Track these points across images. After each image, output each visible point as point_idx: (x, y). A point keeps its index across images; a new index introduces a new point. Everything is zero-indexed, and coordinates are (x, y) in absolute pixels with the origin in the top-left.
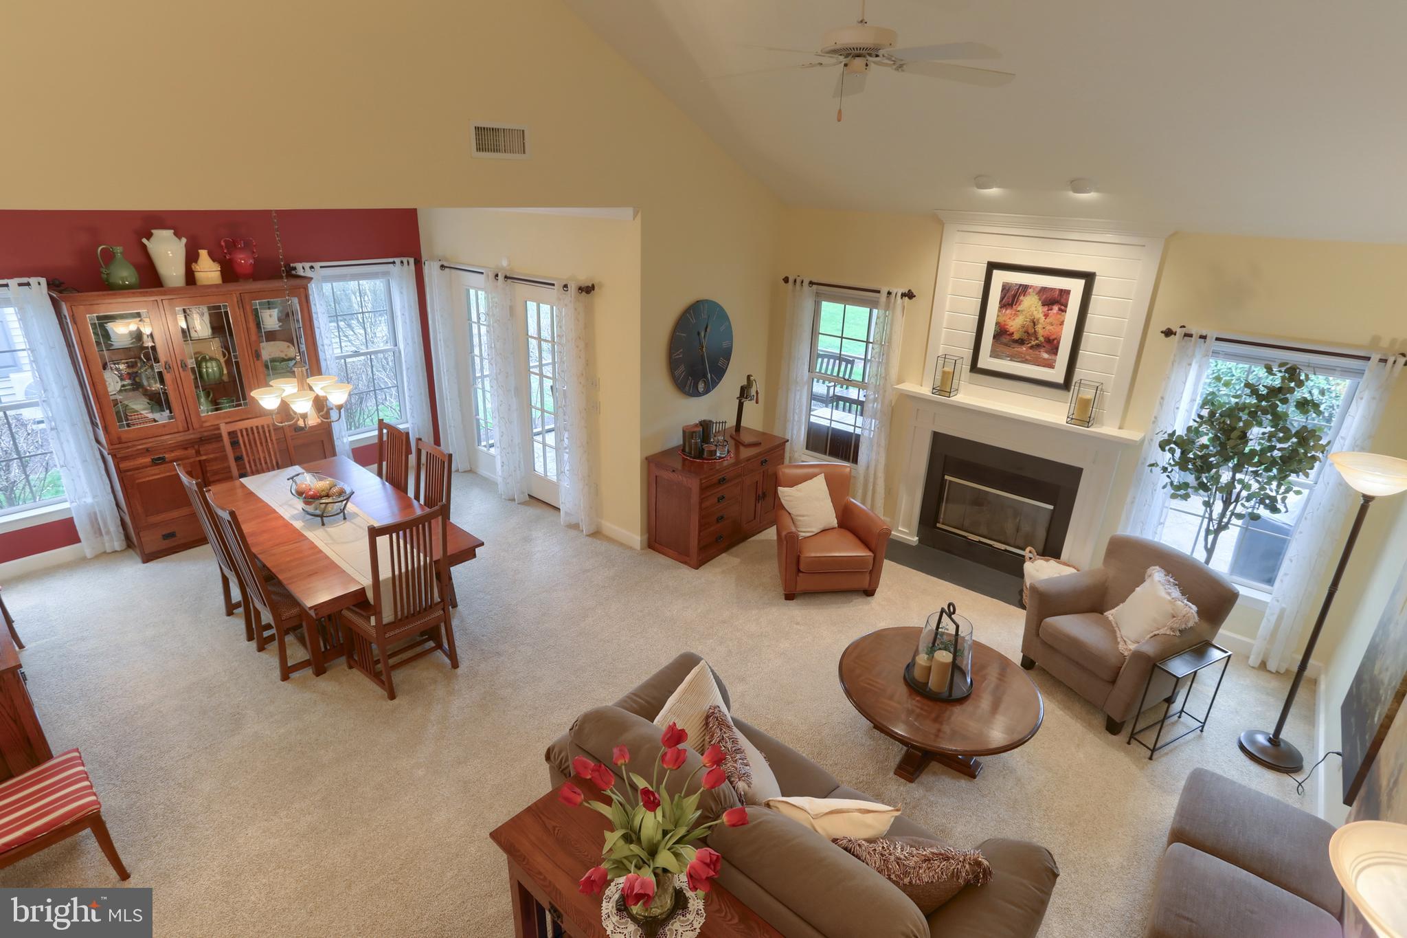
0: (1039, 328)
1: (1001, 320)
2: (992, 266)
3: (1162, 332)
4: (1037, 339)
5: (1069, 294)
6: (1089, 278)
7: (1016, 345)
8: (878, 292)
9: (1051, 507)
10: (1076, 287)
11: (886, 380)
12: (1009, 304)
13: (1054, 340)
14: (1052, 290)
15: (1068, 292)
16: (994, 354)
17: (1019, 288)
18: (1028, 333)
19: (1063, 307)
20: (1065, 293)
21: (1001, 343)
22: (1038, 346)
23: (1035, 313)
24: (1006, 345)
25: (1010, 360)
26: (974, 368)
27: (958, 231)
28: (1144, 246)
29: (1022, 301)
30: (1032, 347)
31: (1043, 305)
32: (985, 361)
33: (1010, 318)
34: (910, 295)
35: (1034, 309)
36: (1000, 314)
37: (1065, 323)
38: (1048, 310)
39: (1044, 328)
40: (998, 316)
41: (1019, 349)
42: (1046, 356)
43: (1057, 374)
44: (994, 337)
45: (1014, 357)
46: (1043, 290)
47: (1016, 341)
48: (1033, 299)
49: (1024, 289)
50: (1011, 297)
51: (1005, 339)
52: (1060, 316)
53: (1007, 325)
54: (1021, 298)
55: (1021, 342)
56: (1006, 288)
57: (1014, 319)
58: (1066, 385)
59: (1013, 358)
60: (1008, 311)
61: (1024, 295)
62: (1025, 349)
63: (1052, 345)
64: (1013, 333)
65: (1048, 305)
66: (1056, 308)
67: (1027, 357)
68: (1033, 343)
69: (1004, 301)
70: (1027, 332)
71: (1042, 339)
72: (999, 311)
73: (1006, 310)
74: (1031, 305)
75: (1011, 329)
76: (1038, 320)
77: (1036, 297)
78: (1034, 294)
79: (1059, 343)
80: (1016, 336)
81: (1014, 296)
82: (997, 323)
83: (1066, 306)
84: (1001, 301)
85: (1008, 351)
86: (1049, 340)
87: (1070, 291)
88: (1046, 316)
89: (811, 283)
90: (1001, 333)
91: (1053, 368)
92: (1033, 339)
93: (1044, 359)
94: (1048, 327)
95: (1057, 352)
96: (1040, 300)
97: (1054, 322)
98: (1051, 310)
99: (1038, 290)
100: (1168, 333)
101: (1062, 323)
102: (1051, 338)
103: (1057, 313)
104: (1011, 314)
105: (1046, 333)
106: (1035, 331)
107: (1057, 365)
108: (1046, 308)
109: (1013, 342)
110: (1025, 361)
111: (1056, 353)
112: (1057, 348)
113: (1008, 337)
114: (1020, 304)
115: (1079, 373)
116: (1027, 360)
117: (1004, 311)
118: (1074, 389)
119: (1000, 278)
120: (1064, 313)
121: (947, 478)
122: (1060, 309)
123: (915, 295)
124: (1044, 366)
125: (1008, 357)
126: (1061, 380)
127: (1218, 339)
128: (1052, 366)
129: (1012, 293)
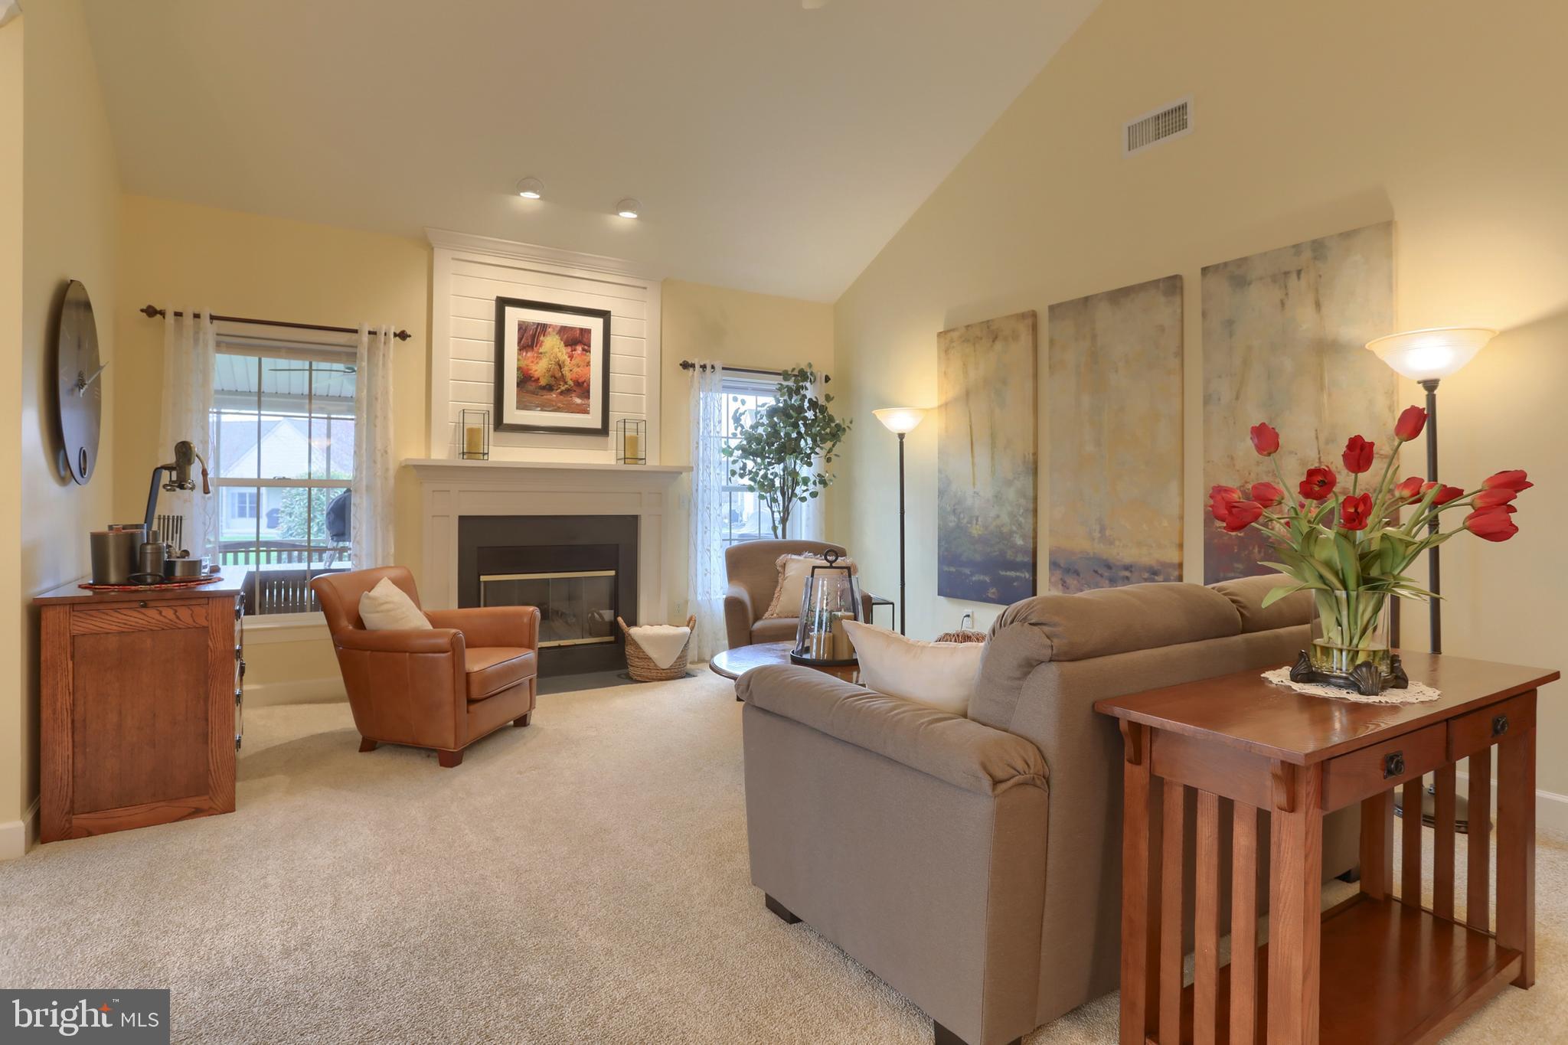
0: (566, 370)
1: (523, 364)
2: (502, 303)
3: (679, 365)
4: (566, 383)
5: (590, 333)
6: (605, 315)
7: (545, 392)
8: (355, 331)
9: (612, 573)
10: (595, 325)
11: (386, 452)
12: (528, 346)
13: (583, 383)
14: (572, 329)
15: (588, 331)
16: (521, 405)
17: (538, 327)
18: (555, 378)
19: (586, 347)
20: (585, 333)
21: (527, 392)
22: (568, 391)
23: (559, 354)
24: (533, 393)
25: (542, 410)
26: (499, 424)
27: (453, 259)
28: (645, 288)
29: (542, 342)
30: (562, 393)
31: (566, 346)
32: (513, 414)
33: (532, 362)
34: (403, 336)
35: (558, 350)
36: (520, 357)
37: (591, 363)
38: (572, 351)
39: (571, 371)
40: (518, 360)
41: (548, 397)
42: (578, 401)
43: (593, 420)
44: (518, 385)
45: (544, 406)
46: (563, 330)
47: (543, 388)
48: (555, 339)
49: (543, 328)
50: (530, 337)
51: (531, 386)
52: (585, 357)
53: (531, 370)
54: (542, 338)
55: (549, 388)
56: (523, 328)
57: (537, 363)
58: (604, 431)
59: (544, 407)
60: (529, 354)
61: (544, 335)
62: (554, 396)
63: (582, 388)
64: (539, 379)
65: (571, 345)
66: (579, 348)
67: (559, 405)
68: (563, 388)
69: (522, 342)
70: (553, 376)
71: (571, 383)
72: (519, 354)
73: (527, 352)
74: (553, 346)
75: (537, 375)
76: (563, 362)
77: (557, 337)
78: (555, 333)
79: (589, 385)
80: (543, 382)
81: (533, 336)
82: (519, 369)
83: (589, 346)
84: (520, 340)
85: (536, 399)
86: (578, 382)
87: (590, 330)
88: (571, 357)
89: (213, 318)
90: (525, 379)
91: (588, 413)
92: (562, 383)
93: (577, 405)
94: (576, 369)
95: (589, 395)
96: (561, 340)
97: (581, 363)
98: (575, 350)
99: (558, 329)
100: (686, 365)
101: (588, 364)
102: (580, 381)
103: (582, 354)
104: (534, 357)
105: (574, 376)
106: (562, 374)
107: (592, 409)
108: (569, 349)
109: (541, 389)
110: (558, 410)
111: (588, 397)
112: (589, 392)
113: (533, 384)
114: (541, 346)
115: (615, 417)
116: (559, 408)
117: (524, 354)
118: (612, 433)
119: (514, 316)
120: (588, 354)
121: (483, 578)
122: (584, 350)
123: (410, 336)
124: (578, 413)
125: (538, 407)
126: (598, 425)
127: (724, 369)
128: (586, 412)
129: (531, 333)
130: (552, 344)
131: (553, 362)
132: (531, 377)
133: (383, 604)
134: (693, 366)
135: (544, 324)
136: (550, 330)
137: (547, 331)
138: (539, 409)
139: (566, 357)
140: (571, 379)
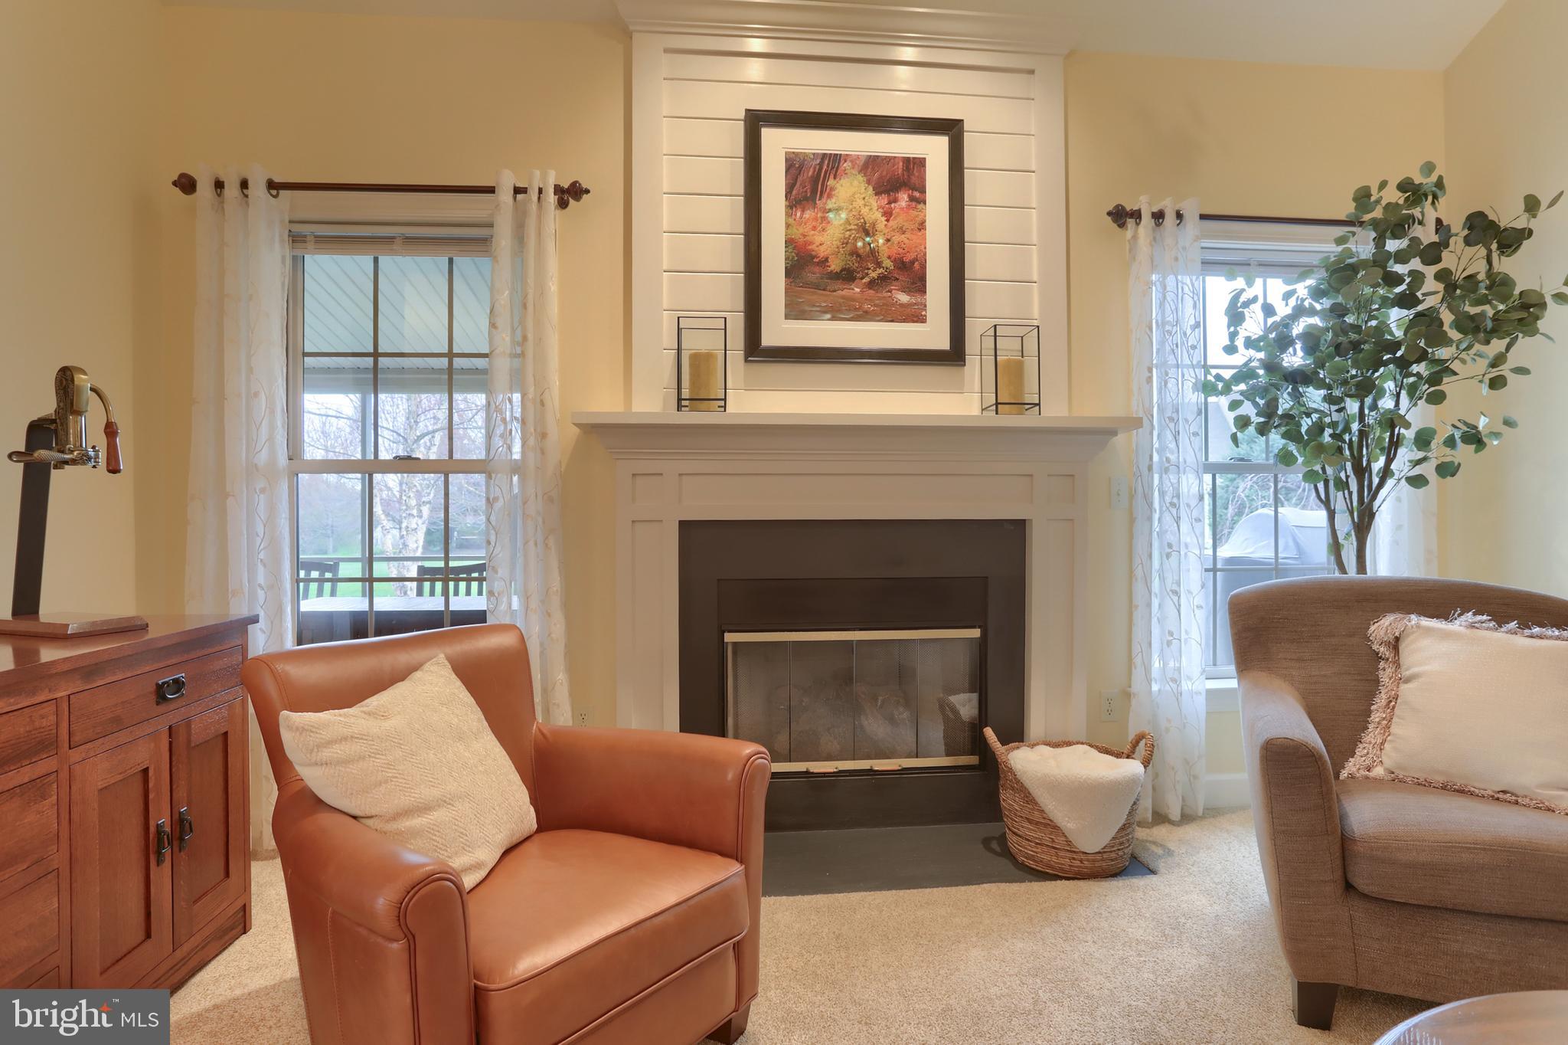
0: (878, 241)
1: (797, 233)
2: (756, 121)
3: (1108, 215)
4: (879, 264)
5: (924, 166)
6: (951, 129)
7: (838, 284)
8: (491, 190)
9: (976, 633)
10: (934, 149)
11: (542, 404)
12: (806, 199)
13: (912, 262)
14: (889, 160)
15: (920, 163)
16: (795, 311)
17: (821, 164)
18: (858, 255)
19: (917, 194)
20: (915, 165)
21: (807, 285)
22: (884, 280)
23: (865, 211)
24: (817, 287)
25: (833, 319)
26: (754, 349)
27: (664, 52)
29: (832, 189)
30: (872, 284)
31: (878, 193)
32: (778, 330)
33: (814, 228)
34: (575, 192)
35: (861, 203)
36: (791, 220)
37: (928, 224)
38: (890, 203)
39: (888, 241)
40: (788, 226)
41: (845, 293)
42: (903, 298)
43: (934, 334)
44: (789, 272)
45: (840, 311)
46: (871, 164)
47: (836, 276)
48: (856, 183)
49: (832, 163)
50: (809, 182)
51: (812, 274)
52: (915, 213)
53: (811, 243)
54: (831, 182)
55: (847, 276)
56: (794, 165)
57: (823, 230)
58: (955, 355)
59: (836, 313)
60: (808, 214)
61: (835, 178)
62: (857, 290)
63: (910, 273)
64: (826, 260)
65: (887, 192)
66: (903, 197)
67: (866, 307)
68: (874, 275)
69: (794, 192)
70: (855, 253)
71: (888, 263)
72: (788, 215)
73: (803, 211)
74: (853, 196)
75: (822, 252)
76: (874, 225)
77: (861, 178)
78: (855, 172)
79: (923, 267)
80: (835, 265)
81: (815, 180)
82: (789, 242)
83: (923, 191)
84: (788, 193)
85: (822, 299)
86: (903, 263)
87: (924, 160)
88: (888, 214)
89: (272, 185)
90: (802, 262)
91: (924, 322)
92: (871, 266)
93: (902, 305)
94: (897, 238)
95: (925, 286)
96: (869, 182)
97: (906, 225)
98: (895, 201)
99: (861, 162)
101: (922, 226)
102: (907, 259)
103: (909, 207)
104: (816, 219)
105: (895, 250)
106: (872, 249)
107: (930, 313)
108: (884, 200)
109: (831, 279)
110: (864, 316)
111: (923, 290)
112: (924, 280)
113: (817, 269)
114: (830, 196)
115: (975, 328)
116: (866, 312)
117: (799, 214)
118: (972, 360)
119: (777, 143)
120: (920, 206)
121: (730, 637)
122: (912, 199)
123: (587, 191)
124: (904, 321)
125: (825, 312)
126: (943, 343)
127: (1203, 217)
128: (920, 319)
129: (810, 174)
130: (849, 193)
131: (853, 227)
132: (814, 257)
133: (330, 743)
134: (1137, 215)
135: (836, 155)
136: (846, 165)
137: (842, 168)
138: (828, 316)
139: (877, 216)
140: (889, 257)
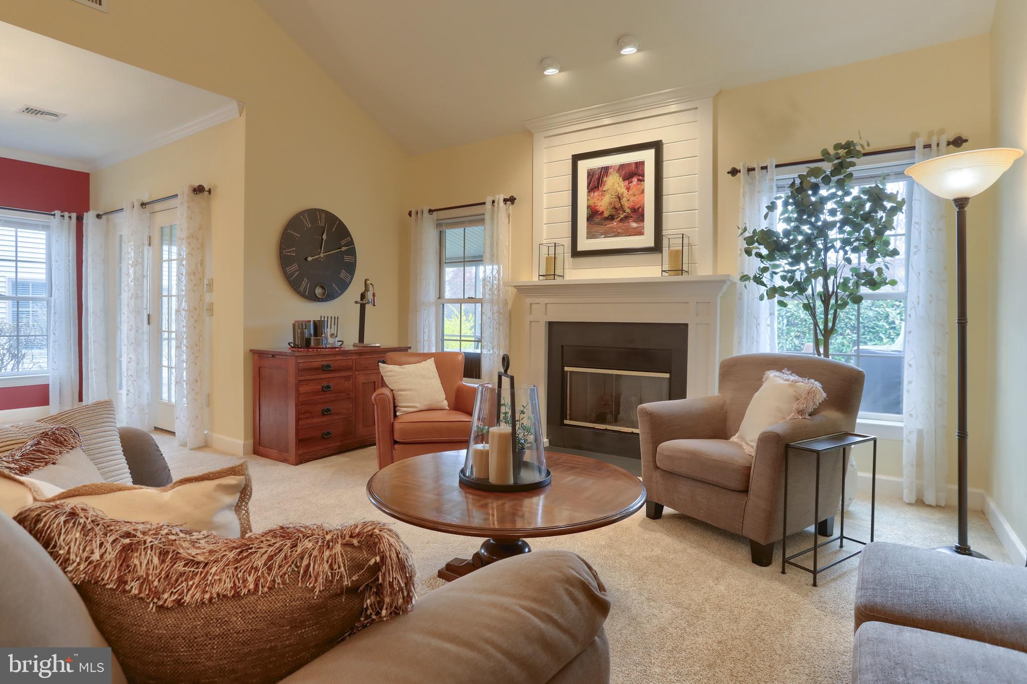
0: (624, 201)
1: (591, 202)
2: (576, 158)
3: (728, 173)
4: (624, 211)
5: (644, 164)
6: (656, 145)
7: (607, 222)
8: (484, 203)
9: (667, 375)
10: (649, 156)
12: (595, 187)
13: (639, 208)
14: (629, 164)
15: (642, 164)
16: (591, 235)
17: (601, 171)
18: (616, 209)
19: (641, 178)
20: (640, 165)
21: (595, 224)
22: (626, 217)
23: (619, 189)
24: (599, 224)
25: (605, 237)
26: (576, 253)
27: (545, 137)
28: (696, 108)
29: (606, 182)
30: (621, 220)
31: (624, 180)
32: (584, 244)
33: (598, 200)
34: (512, 200)
35: (617, 185)
36: (589, 198)
37: (645, 191)
38: (629, 183)
39: (628, 200)
40: (588, 200)
41: (611, 226)
42: (634, 225)
43: (647, 240)
44: (588, 219)
45: (608, 234)
46: (622, 167)
47: (607, 219)
48: (615, 177)
49: (605, 170)
50: (596, 181)
51: (597, 219)
52: (640, 186)
53: (597, 206)
54: (605, 179)
55: (611, 218)
56: (590, 174)
57: (602, 199)
58: (657, 248)
59: (606, 235)
60: (596, 194)
61: (607, 177)
62: (615, 224)
63: (638, 213)
64: (603, 212)
65: (628, 179)
66: (635, 180)
67: (619, 230)
68: (622, 216)
69: (591, 185)
70: (614, 208)
71: (628, 210)
72: (588, 196)
73: (594, 193)
74: (614, 183)
75: (601, 209)
76: (622, 194)
77: (617, 175)
78: (615, 173)
79: (643, 210)
80: (606, 214)
81: (599, 179)
82: (589, 207)
83: (643, 176)
84: (588, 186)
85: (601, 229)
86: (635, 209)
87: (644, 162)
88: (628, 189)
89: (431, 211)
90: (593, 214)
91: (643, 234)
92: (621, 212)
93: (634, 228)
94: (632, 199)
95: (644, 218)
96: (620, 176)
97: (636, 192)
98: (631, 182)
99: (617, 168)
100: (734, 172)
101: (643, 192)
103: (637, 184)
104: (599, 195)
105: (631, 204)
106: (621, 205)
107: (646, 231)
108: (627, 182)
109: (605, 220)
110: (618, 235)
111: (643, 220)
112: (643, 215)
113: (599, 217)
114: (604, 185)
115: (667, 235)
116: (619, 233)
117: (592, 195)
118: (665, 250)
119: (584, 166)
120: (643, 182)
121: (566, 369)
122: (639, 180)
123: (516, 199)
124: (634, 235)
125: (602, 235)
126: (651, 244)
127: (777, 166)
128: (641, 233)
129: (597, 177)
130: (613, 182)
131: (613, 197)
132: (598, 212)
135: (607, 167)
136: (611, 170)
137: (609, 172)
138: (603, 236)
139: (624, 190)
140: (629, 208)
